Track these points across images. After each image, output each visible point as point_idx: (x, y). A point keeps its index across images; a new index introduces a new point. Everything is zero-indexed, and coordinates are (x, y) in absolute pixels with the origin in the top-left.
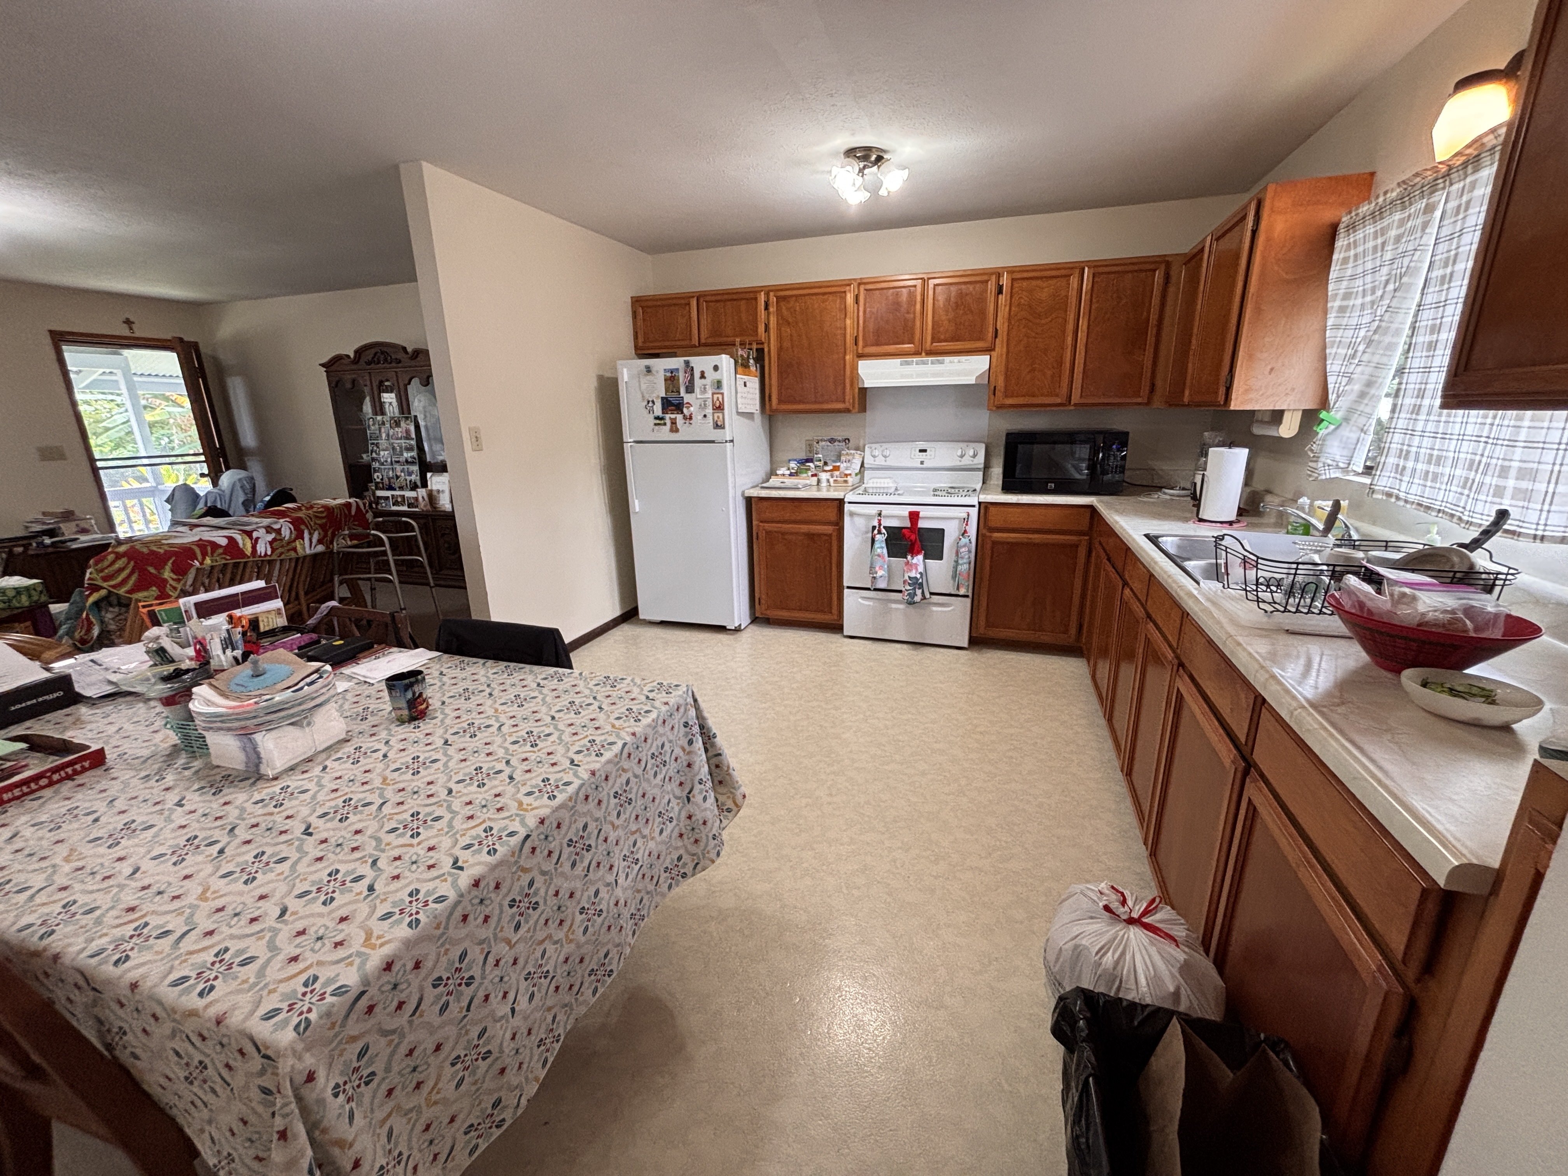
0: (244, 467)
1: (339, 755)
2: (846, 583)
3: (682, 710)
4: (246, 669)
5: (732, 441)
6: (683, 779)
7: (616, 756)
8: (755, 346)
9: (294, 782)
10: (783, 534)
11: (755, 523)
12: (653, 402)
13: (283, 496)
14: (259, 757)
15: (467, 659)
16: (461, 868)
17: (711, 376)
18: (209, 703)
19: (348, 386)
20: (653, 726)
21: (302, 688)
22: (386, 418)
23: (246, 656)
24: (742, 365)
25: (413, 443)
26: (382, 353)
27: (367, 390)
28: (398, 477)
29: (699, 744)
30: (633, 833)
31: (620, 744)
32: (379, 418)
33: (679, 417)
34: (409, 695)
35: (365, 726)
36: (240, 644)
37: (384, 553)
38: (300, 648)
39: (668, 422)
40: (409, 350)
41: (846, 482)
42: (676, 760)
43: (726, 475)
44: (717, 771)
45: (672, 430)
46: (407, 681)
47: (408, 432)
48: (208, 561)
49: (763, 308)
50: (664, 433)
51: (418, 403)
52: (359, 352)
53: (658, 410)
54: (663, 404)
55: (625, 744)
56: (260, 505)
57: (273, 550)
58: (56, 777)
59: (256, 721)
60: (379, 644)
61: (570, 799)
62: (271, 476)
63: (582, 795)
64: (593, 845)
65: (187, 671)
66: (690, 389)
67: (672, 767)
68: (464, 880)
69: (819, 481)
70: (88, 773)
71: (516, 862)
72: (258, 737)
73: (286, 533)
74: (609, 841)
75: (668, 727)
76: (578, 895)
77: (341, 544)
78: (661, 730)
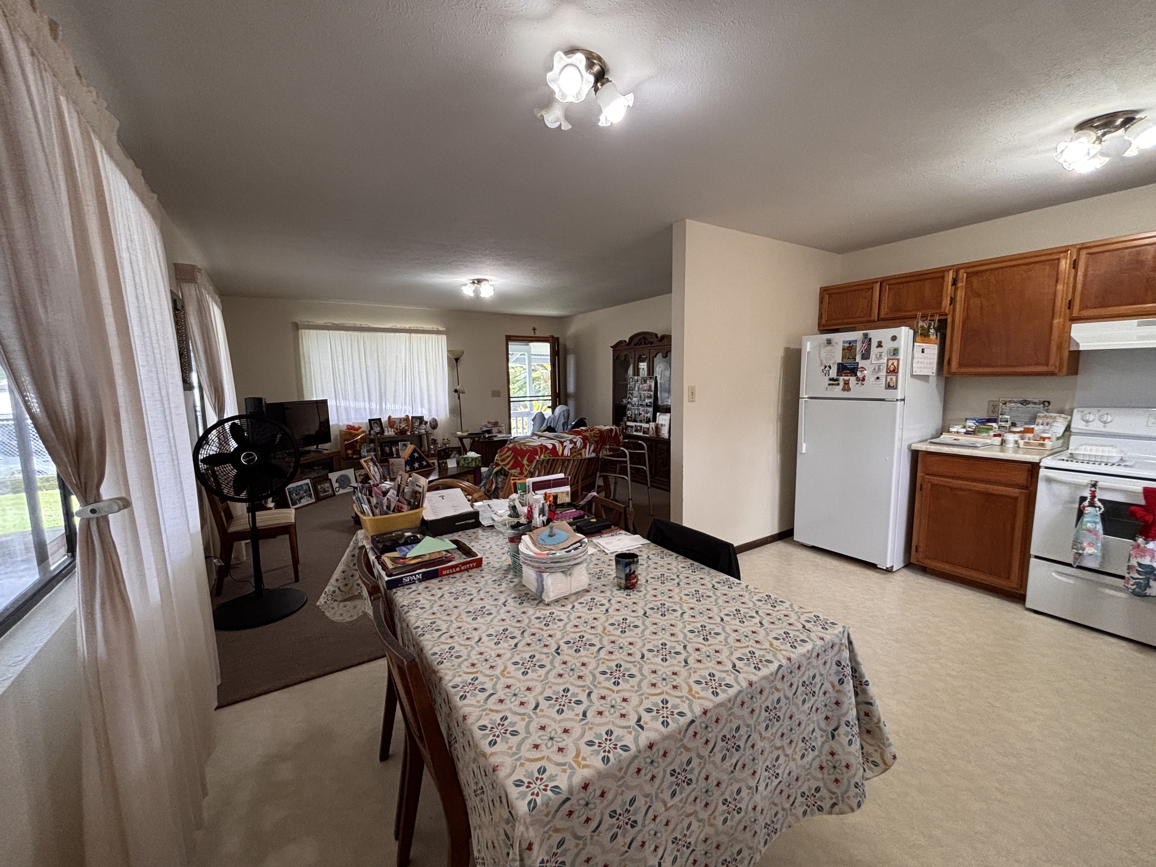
0: (566, 404)
1: (582, 600)
2: (1033, 551)
3: (836, 648)
4: (546, 530)
5: (903, 400)
6: (830, 714)
7: (772, 674)
8: (937, 318)
9: (557, 610)
10: (951, 488)
11: (919, 474)
12: (830, 367)
13: (581, 423)
14: (543, 589)
15: (666, 551)
16: (642, 728)
17: (888, 345)
18: (528, 548)
19: (623, 358)
20: (808, 656)
21: (570, 551)
22: (639, 378)
23: (549, 521)
24: (920, 335)
25: (652, 393)
26: (644, 338)
27: (632, 361)
28: (640, 414)
29: (849, 686)
30: (778, 749)
31: (776, 665)
32: (636, 378)
33: (852, 380)
34: (628, 571)
35: (598, 584)
36: (547, 514)
37: (626, 462)
38: (574, 519)
39: (842, 383)
40: (659, 335)
41: (1042, 445)
42: (825, 693)
43: (894, 430)
44: (866, 718)
45: (844, 390)
46: (627, 560)
47: (650, 386)
48: (542, 457)
49: (950, 284)
50: (837, 391)
51: (659, 368)
52: (631, 338)
53: (833, 373)
54: (838, 369)
55: (780, 666)
56: (569, 427)
57: (571, 453)
58: (463, 568)
59: (547, 565)
60: (615, 526)
61: (729, 700)
62: (578, 408)
63: (739, 701)
64: (742, 746)
65: (522, 525)
66: (866, 356)
67: (820, 700)
68: (644, 738)
69: (1003, 442)
70: (474, 570)
71: (681, 740)
72: (545, 575)
73: (578, 444)
74: (756, 748)
75: (821, 661)
76: (723, 786)
77: (605, 453)
78: (814, 662)
